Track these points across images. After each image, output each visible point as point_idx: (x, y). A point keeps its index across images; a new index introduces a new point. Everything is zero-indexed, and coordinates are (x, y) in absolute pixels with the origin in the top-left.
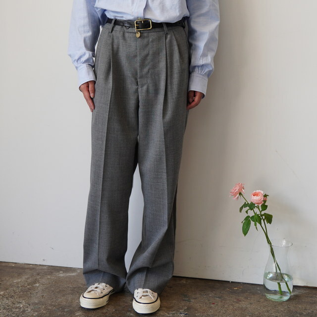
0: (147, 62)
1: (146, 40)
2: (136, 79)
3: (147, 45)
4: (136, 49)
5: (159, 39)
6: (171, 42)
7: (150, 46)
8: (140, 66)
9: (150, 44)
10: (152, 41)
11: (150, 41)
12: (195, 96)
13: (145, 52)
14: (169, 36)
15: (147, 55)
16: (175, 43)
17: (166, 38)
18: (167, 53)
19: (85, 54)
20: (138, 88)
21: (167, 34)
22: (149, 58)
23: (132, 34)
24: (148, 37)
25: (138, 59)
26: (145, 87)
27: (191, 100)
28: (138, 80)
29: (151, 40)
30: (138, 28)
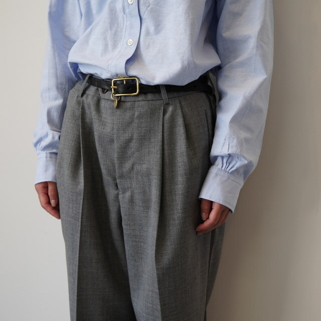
0: (129, 152)
1: (128, 114)
2: (115, 179)
3: (130, 123)
4: (113, 129)
5: (152, 112)
6: (173, 119)
7: (135, 124)
8: (119, 158)
9: (136, 121)
10: (139, 117)
11: (136, 116)
12: (211, 209)
13: (127, 136)
14: (170, 109)
15: (130, 140)
16: (180, 121)
17: (165, 113)
18: (165, 138)
19: (47, 135)
20: (118, 194)
21: (168, 104)
22: (134, 145)
23: (109, 102)
24: (132, 108)
25: (116, 146)
26: (128, 194)
27: (204, 216)
28: (118, 181)
29: (136, 114)
30: (116, 91)
